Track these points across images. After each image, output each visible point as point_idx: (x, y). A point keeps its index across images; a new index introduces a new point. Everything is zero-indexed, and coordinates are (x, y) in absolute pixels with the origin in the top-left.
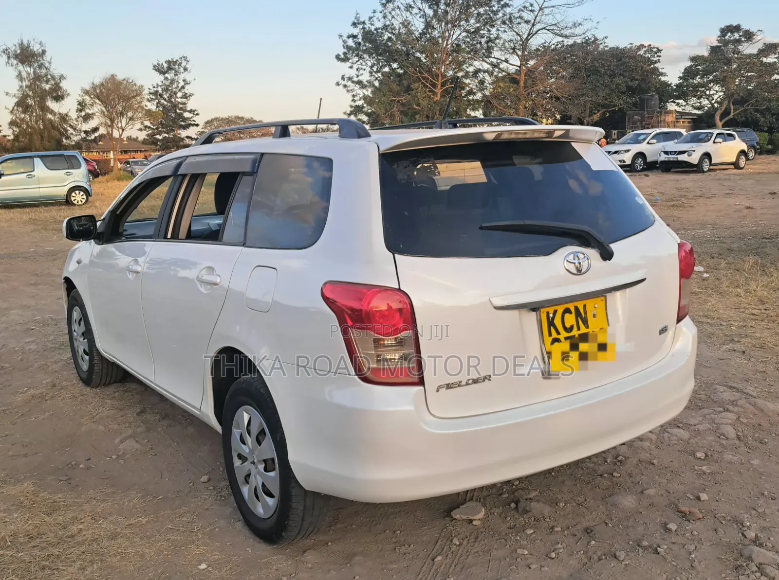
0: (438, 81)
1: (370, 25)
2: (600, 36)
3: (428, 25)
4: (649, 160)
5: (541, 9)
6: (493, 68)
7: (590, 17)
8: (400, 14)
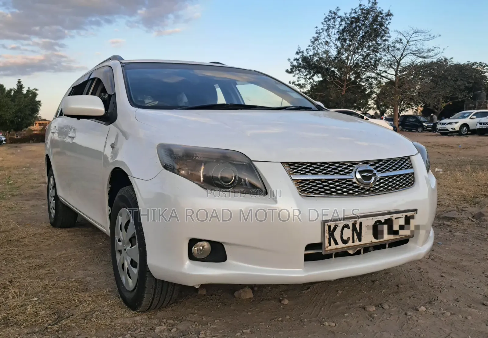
0: (344, 84)
1: (307, 54)
2: (448, 57)
3: (339, 53)
4: (471, 128)
5: (408, 42)
6: (377, 76)
7: (439, 46)
8: (322, 47)
